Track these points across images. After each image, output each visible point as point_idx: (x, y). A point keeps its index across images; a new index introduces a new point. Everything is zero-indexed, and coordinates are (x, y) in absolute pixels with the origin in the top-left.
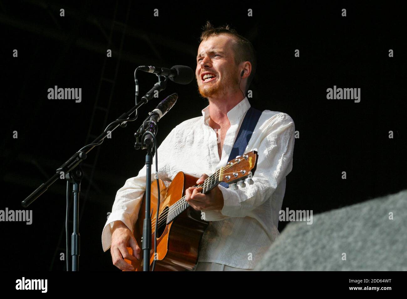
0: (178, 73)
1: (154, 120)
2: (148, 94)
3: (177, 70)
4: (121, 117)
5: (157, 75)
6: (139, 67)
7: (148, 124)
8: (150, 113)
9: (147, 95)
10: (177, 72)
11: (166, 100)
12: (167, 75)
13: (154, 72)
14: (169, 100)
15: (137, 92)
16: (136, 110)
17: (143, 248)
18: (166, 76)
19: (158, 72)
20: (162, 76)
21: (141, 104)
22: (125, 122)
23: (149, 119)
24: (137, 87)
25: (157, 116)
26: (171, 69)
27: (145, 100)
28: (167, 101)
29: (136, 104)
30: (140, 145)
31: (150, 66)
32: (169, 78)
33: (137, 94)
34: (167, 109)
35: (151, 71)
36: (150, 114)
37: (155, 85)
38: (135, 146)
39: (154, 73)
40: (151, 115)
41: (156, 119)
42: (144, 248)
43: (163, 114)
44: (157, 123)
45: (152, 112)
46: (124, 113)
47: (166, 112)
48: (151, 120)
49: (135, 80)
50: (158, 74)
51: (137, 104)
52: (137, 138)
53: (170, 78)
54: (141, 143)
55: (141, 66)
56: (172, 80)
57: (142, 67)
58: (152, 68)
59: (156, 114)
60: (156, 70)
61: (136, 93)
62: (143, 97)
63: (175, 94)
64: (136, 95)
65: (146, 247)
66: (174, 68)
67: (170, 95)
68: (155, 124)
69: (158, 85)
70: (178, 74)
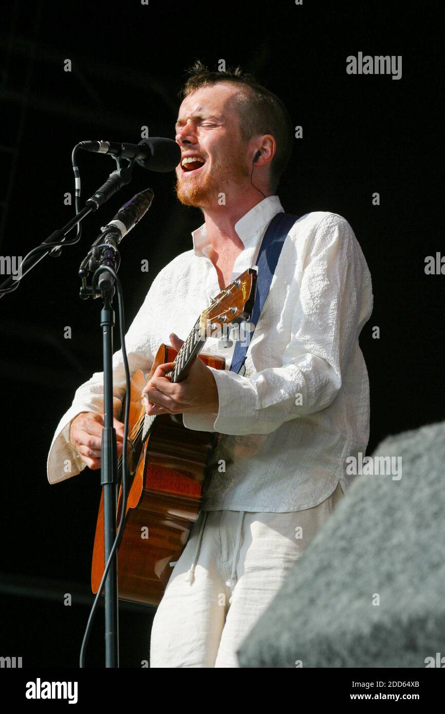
0: (152, 151)
1: (113, 241)
2: (99, 193)
3: (150, 146)
4: (50, 237)
5: (114, 158)
6: (81, 144)
7: (102, 249)
8: (102, 227)
9: (98, 196)
10: (150, 150)
11: (132, 202)
12: (132, 157)
13: (108, 152)
14: (138, 202)
15: (78, 190)
16: (78, 223)
17: (102, 483)
18: (130, 159)
19: (116, 151)
20: (123, 158)
21: (86, 212)
22: (57, 248)
23: (102, 241)
24: (77, 181)
25: (117, 233)
26: (139, 145)
27: (92, 205)
28: (133, 204)
29: (77, 213)
30: (90, 292)
31: (100, 141)
32: (136, 162)
33: (78, 195)
34: (134, 219)
35: (103, 150)
36: (103, 229)
37: (111, 175)
38: (80, 293)
39: (108, 154)
40: (107, 232)
41: (115, 238)
42: (105, 483)
43: (127, 230)
44: (118, 247)
45: (108, 227)
46: (56, 231)
47: (134, 225)
48: (107, 243)
49: (74, 169)
50: (116, 155)
51: (79, 212)
52: (84, 280)
53: (138, 162)
54: (91, 288)
55: (84, 142)
56: (142, 164)
57: (86, 144)
58: (104, 145)
59: (114, 230)
60: (111, 148)
61: (76, 193)
62: (90, 200)
63: (149, 191)
64: (76, 195)
65: (108, 481)
66: (145, 143)
67: (139, 194)
68: (116, 250)
69: (117, 175)
70: (153, 154)
